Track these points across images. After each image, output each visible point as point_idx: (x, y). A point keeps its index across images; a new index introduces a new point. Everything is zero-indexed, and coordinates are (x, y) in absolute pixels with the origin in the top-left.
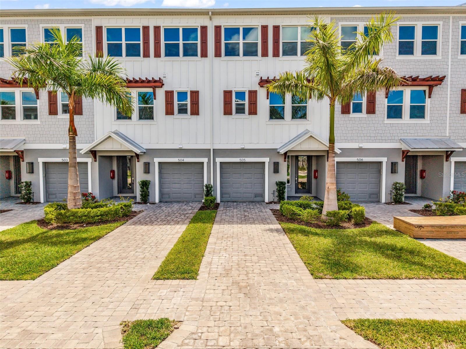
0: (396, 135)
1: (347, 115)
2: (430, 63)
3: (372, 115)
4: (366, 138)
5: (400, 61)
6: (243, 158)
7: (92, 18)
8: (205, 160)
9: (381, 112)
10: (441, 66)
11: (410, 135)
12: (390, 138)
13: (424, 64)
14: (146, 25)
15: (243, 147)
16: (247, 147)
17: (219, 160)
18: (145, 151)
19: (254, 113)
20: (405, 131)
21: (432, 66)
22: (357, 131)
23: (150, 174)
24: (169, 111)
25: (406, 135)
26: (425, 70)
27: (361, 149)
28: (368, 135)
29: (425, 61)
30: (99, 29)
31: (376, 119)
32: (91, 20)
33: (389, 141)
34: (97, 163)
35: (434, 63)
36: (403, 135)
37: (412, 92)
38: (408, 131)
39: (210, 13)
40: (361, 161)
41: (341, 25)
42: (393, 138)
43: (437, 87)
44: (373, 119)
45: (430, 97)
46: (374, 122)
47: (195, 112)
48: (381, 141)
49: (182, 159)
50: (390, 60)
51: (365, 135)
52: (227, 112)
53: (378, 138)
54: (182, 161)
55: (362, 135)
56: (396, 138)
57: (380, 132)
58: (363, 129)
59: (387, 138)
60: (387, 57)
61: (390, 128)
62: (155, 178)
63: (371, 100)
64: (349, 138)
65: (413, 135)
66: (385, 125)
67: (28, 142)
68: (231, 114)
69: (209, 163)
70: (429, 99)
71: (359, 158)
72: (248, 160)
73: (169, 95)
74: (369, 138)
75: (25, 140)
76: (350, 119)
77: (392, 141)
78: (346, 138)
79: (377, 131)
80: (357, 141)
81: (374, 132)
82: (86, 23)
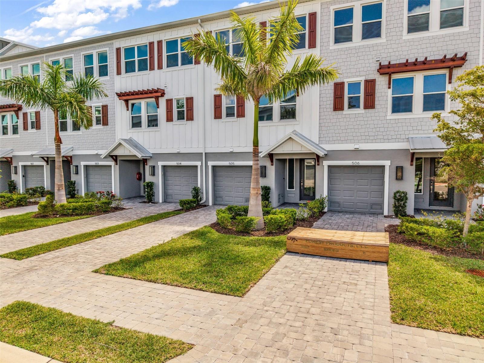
0: (403, 133)
1: (340, 112)
2: (452, 38)
3: (371, 110)
4: (364, 138)
5: (409, 41)
6: (232, 162)
7: (114, 41)
8: (198, 164)
9: (383, 106)
10: (469, 40)
11: (422, 132)
12: (394, 137)
13: (442, 40)
14: (151, 41)
15: (231, 150)
16: (236, 150)
17: (210, 164)
18: (151, 155)
19: (241, 115)
20: (415, 128)
21: (454, 43)
22: (353, 130)
23: (155, 176)
24: (169, 119)
25: (416, 132)
26: (444, 48)
27: (356, 151)
28: (366, 134)
29: (443, 37)
30: (118, 50)
31: (377, 114)
32: (113, 43)
33: (394, 140)
34: (118, 166)
35: (456, 38)
36: (411, 132)
37: (426, 78)
38: (419, 128)
39: (199, 21)
40: (357, 165)
41: (333, 9)
42: (399, 136)
43: (462, 68)
44: (373, 115)
45: (450, 83)
46: (374, 118)
47: (190, 118)
48: (382, 141)
49: (180, 162)
50: (394, 42)
51: (363, 134)
52: (218, 115)
53: (379, 137)
54: (180, 165)
55: (359, 134)
56: (403, 137)
57: (382, 130)
58: (360, 127)
59: (390, 137)
60: (390, 38)
61: (395, 125)
62: (159, 180)
63: (370, 92)
64: (342, 139)
65: (426, 132)
66: (388, 121)
67: (75, 149)
68: (220, 117)
69: (202, 166)
70: (450, 85)
71: (354, 161)
72: (237, 163)
73: (169, 102)
74: (368, 137)
75: (73, 147)
76: (343, 116)
77: (397, 140)
78: (339, 138)
79: (378, 129)
80: (353, 141)
81: (374, 130)
82: (110, 46)
